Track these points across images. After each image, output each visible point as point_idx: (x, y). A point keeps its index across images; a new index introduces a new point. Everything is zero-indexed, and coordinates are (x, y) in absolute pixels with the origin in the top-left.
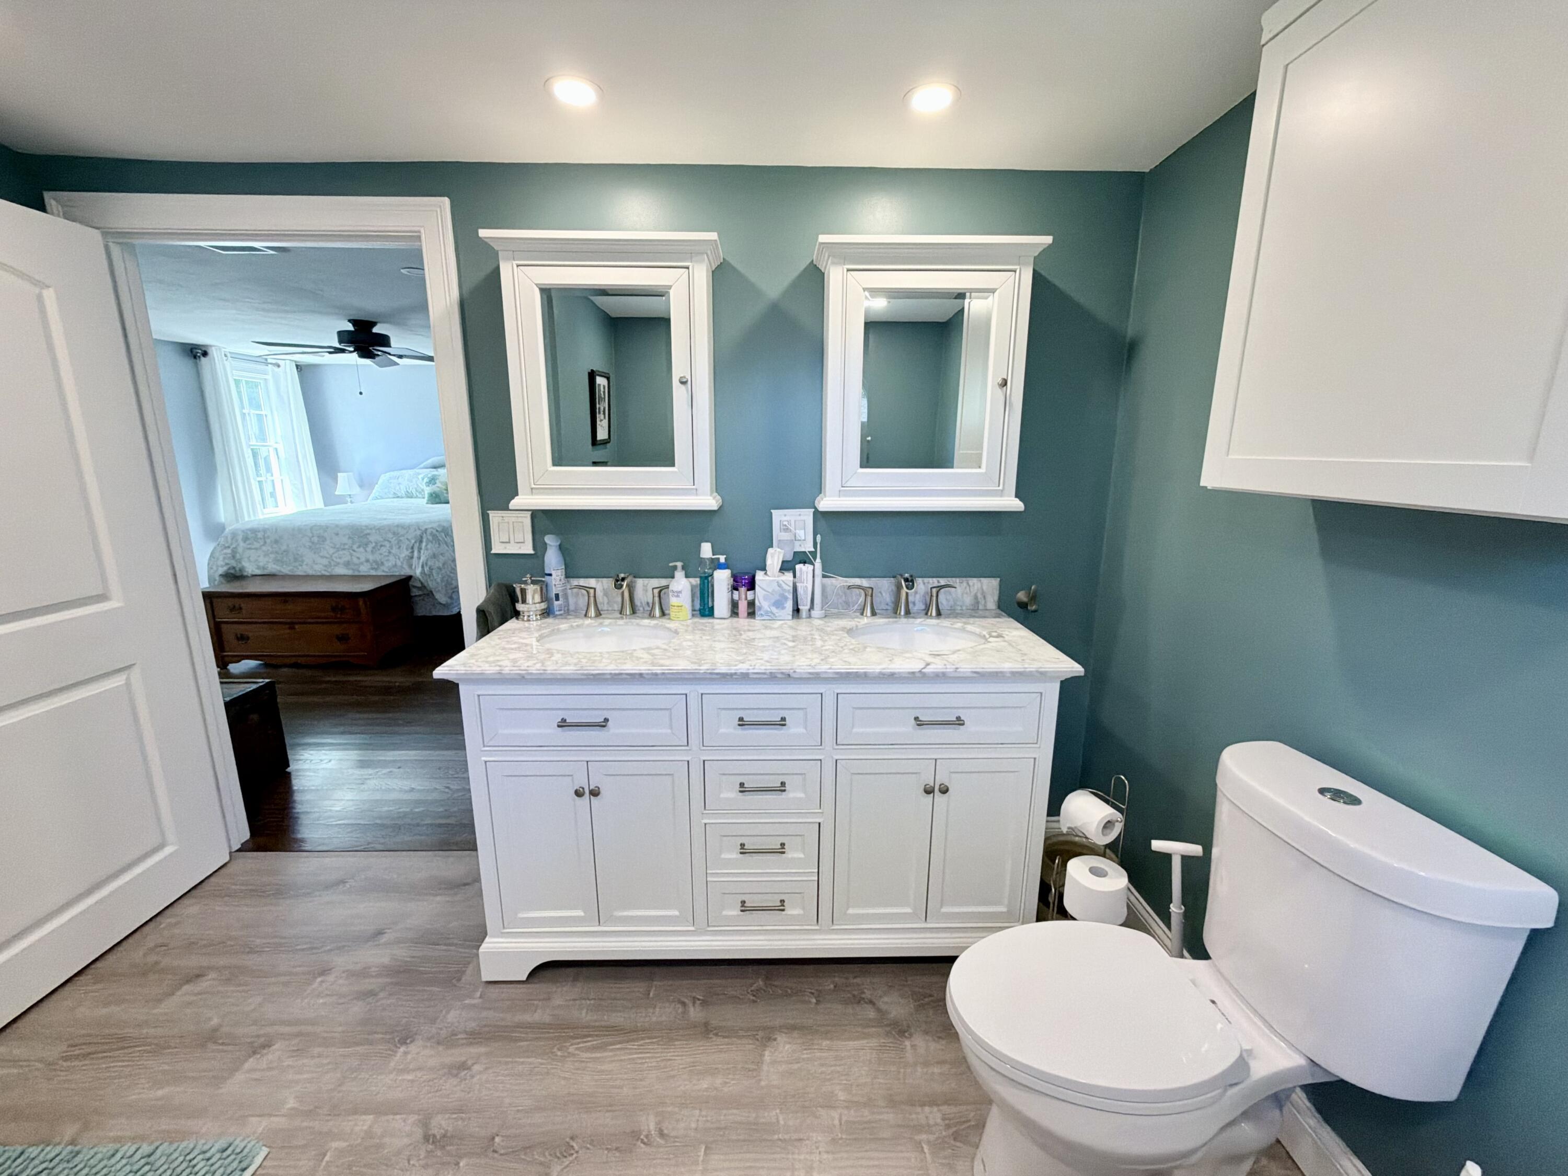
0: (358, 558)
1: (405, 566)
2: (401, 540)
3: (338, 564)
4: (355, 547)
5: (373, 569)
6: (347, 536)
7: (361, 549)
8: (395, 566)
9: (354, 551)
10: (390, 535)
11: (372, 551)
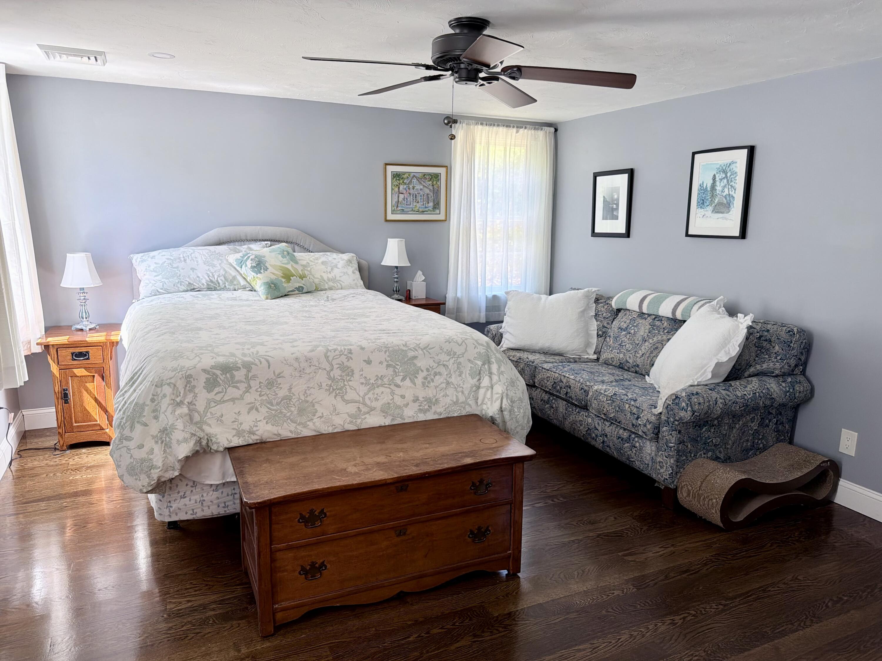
0: (403, 397)
1: (471, 402)
2: (460, 363)
3: (373, 409)
4: (398, 380)
5: (421, 411)
6: (385, 364)
7: (408, 382)
8: (456, 403)
9: (398, 386)
10: (444, 357)
11: (423, 383)
